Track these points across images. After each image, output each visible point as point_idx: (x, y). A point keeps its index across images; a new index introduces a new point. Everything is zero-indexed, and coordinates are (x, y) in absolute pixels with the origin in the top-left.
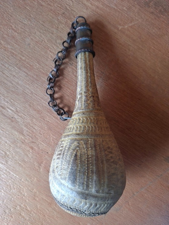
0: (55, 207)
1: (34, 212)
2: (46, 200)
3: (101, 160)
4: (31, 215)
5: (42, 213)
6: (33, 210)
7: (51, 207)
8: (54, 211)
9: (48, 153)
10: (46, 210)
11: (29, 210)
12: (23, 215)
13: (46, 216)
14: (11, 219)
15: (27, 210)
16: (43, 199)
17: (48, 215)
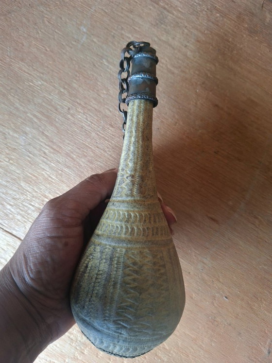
0: (201, 343)
1: (174, 351)
2: (190, 334)
3: (114, 281)
4: (170, 355)
5: (184, 352)
6: (173, 348)
7: (197, 344)
8: (200, 349)
9: (189, 273)
10: (190, 348)
11: (167, 348)
12: (160, 355)
13: (190, 356)
14: (144, 361)
15: (164, 348)
16: (185, 334)
17: (192, 355)
